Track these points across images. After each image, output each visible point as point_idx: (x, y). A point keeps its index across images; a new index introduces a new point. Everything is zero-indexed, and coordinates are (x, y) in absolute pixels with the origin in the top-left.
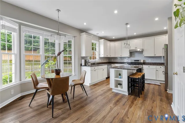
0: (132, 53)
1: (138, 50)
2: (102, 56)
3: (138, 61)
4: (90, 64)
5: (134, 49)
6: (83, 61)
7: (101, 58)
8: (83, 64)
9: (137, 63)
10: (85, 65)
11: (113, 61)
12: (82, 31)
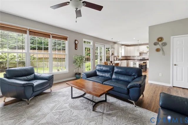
0: (141, 54)
1: (145, 52)
2: (123, 55)
3: (145, 58)
4: (118, 60)
5: (142, 51)
6: (115, 58)
7: (122, 57)
8: (115, 60)
9: (143, 59)
10: (116, 60)
11: (128, 58)
12: (115, 43)
